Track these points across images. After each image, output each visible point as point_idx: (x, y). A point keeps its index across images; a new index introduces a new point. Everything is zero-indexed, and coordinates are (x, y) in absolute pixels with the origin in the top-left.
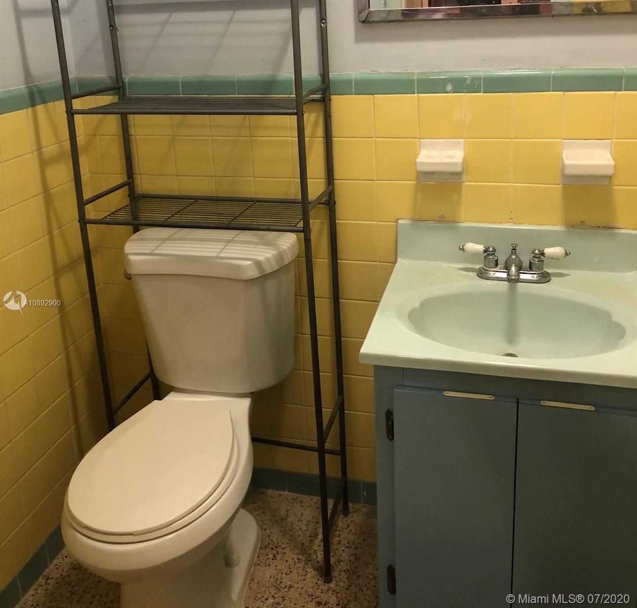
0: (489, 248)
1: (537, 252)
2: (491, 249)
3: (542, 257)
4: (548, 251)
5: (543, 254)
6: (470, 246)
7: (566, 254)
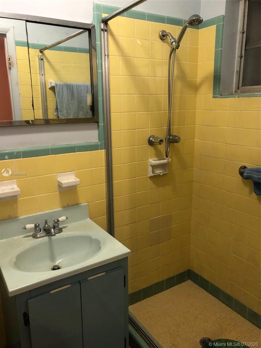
0: (36, 225)
1: (56, 221)
2: (37, 225)
3: (58, 222)
4: (60, 219)
5: (58, 221)
6: (28, 226)
7: (67, 218)
